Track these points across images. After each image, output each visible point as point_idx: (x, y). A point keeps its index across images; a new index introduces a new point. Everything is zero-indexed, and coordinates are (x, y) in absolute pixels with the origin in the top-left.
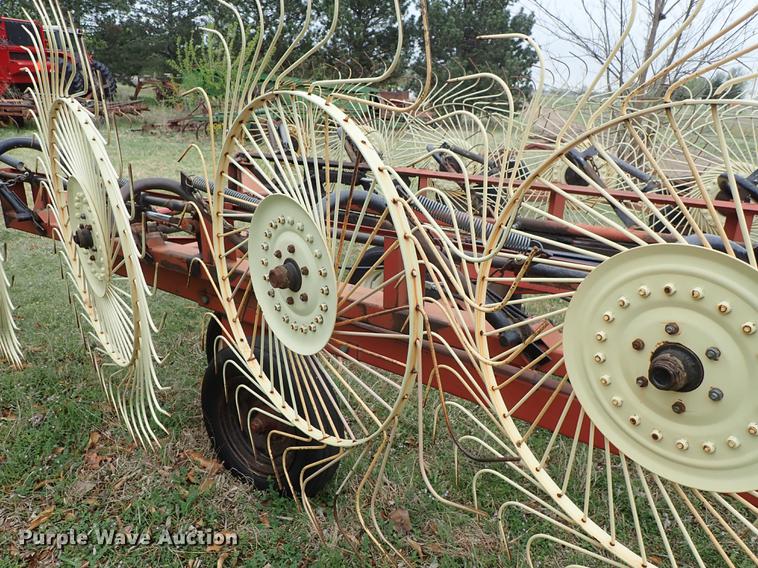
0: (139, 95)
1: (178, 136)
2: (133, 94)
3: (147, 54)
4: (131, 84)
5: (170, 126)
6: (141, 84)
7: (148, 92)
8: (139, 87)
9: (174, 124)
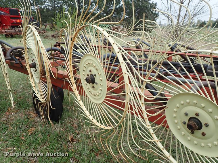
0: (46, 28)
1: (54, 39)
2: (44, 28)
3: (48, 17)
4: (44, 25)
5: (52, 37)
6: (46, 25)
7: (48, 27)
8: (46, 26)
9: (53, 36)
